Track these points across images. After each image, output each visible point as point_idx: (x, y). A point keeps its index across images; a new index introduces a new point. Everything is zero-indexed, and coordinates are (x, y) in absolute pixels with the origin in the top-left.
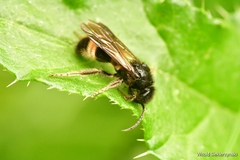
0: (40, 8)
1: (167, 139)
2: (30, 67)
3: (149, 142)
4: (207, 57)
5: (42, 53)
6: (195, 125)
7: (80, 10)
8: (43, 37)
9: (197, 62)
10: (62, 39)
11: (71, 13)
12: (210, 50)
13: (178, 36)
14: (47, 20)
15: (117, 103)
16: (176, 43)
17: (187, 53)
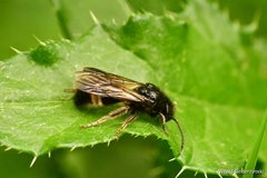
0: (19, 79)
1: (191, 149)
2: (42, 139)
3: (180, 158)
4: (184, 60)
5: (44, 121)
6: (204, 128)
7: (56, 65)
8: (37, 105)
9: (179, 69)
10: (54, 99)
11: (49, 70)
12: (184, 52)
13: (155, 49)
14: (31, 87)
15: (138, 134)
16: (155, 57)
17: (167, 63)
